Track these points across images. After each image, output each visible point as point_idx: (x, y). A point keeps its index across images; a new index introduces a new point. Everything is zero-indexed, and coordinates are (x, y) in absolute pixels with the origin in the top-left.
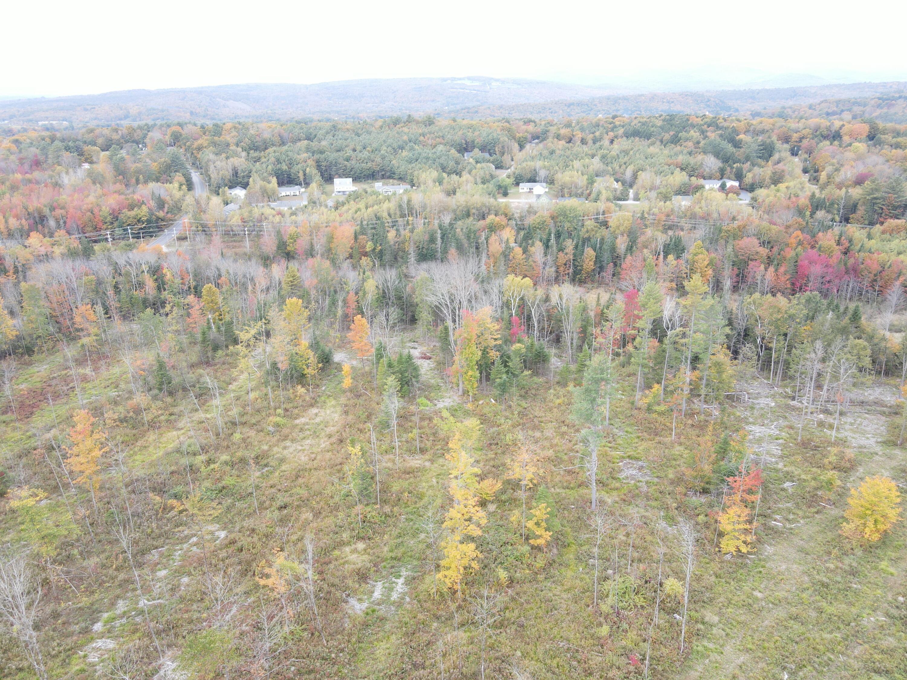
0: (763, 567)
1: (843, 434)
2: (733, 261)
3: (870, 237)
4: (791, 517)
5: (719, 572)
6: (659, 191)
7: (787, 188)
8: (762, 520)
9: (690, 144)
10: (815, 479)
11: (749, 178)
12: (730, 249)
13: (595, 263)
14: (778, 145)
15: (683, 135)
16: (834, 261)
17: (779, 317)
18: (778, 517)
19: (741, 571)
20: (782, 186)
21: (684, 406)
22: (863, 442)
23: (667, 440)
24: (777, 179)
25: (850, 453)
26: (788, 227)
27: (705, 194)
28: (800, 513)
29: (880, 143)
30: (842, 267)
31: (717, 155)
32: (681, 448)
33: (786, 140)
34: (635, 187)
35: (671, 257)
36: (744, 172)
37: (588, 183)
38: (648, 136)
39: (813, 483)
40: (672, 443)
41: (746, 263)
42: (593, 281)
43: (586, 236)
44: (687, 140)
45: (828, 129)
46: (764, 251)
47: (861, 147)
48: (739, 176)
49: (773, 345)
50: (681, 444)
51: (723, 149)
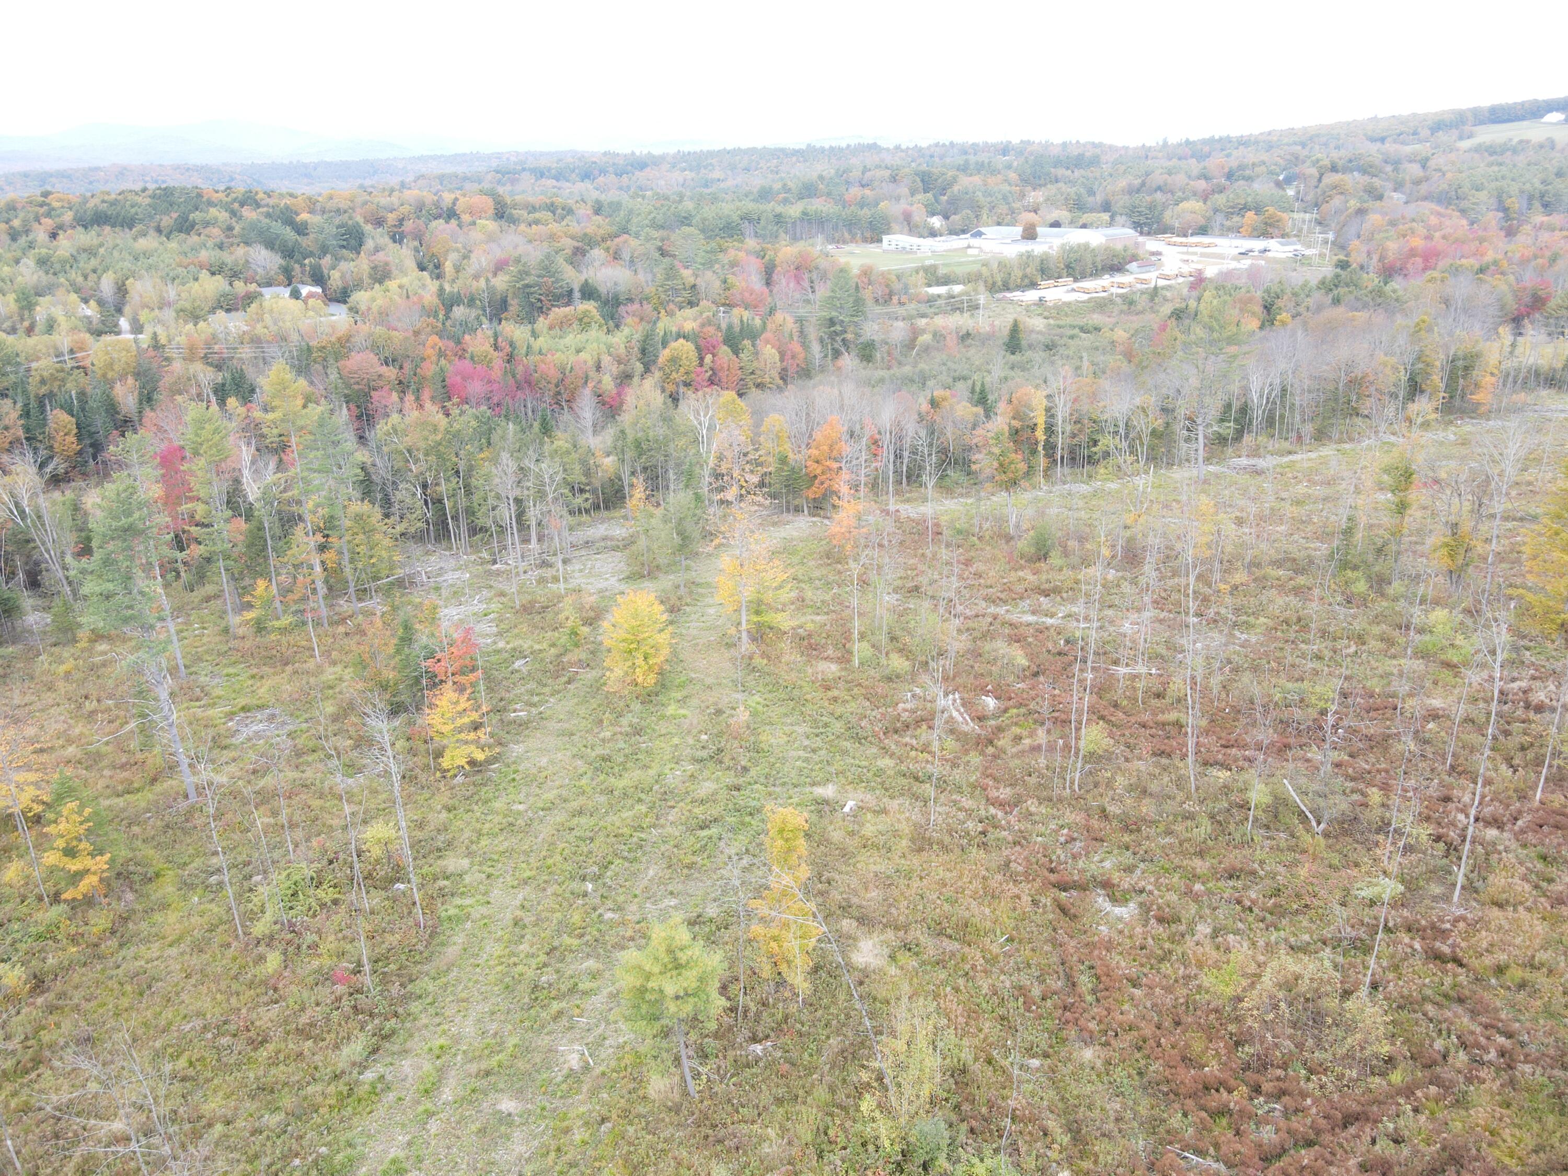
0: (515, 772)
1: (573, 583)
2: (346, 396)
3: (535, 335)
4: (536, 699)
5: (450, 802)
6: (179, 306)
7: (400, 287)
8: (495, 718)
9: (216, 231)
10: (553, 645)
11: (335, 279)
12: (333, 376)
13: (79, 437)
14: (368, 228)
15: (196, 216)
16: (497, 373)
17: (438, 438)
18: (518, 706)
19: (485, 789)
20: (392, 285)
21: (324, 612)
22: (602, 585)
23: (311, 665)
24: (381, 275)
25: (590, 600)
26: (417, 333)
27: (266, 304)
28: (547, 690)
29: (513, 221)
30: (511, 381)
31: (270, 244)
32: (338, 669)
33: (379, 222)
34: (127, 309)
35: (232, 402)
36: (325, 271)
37: (22, 308)
38: (128, 223)
39: (553, 651)
40: (319, 667)
41: (367, 395)
42: (85, 475)
43: (43, 390)
44: (207, 224)
45: (437, 205)
46: (391, 373)
47: (491, 225)
48: (318, 278)
49: (443, 488)
50: (334, 663)
51: (278, 236)
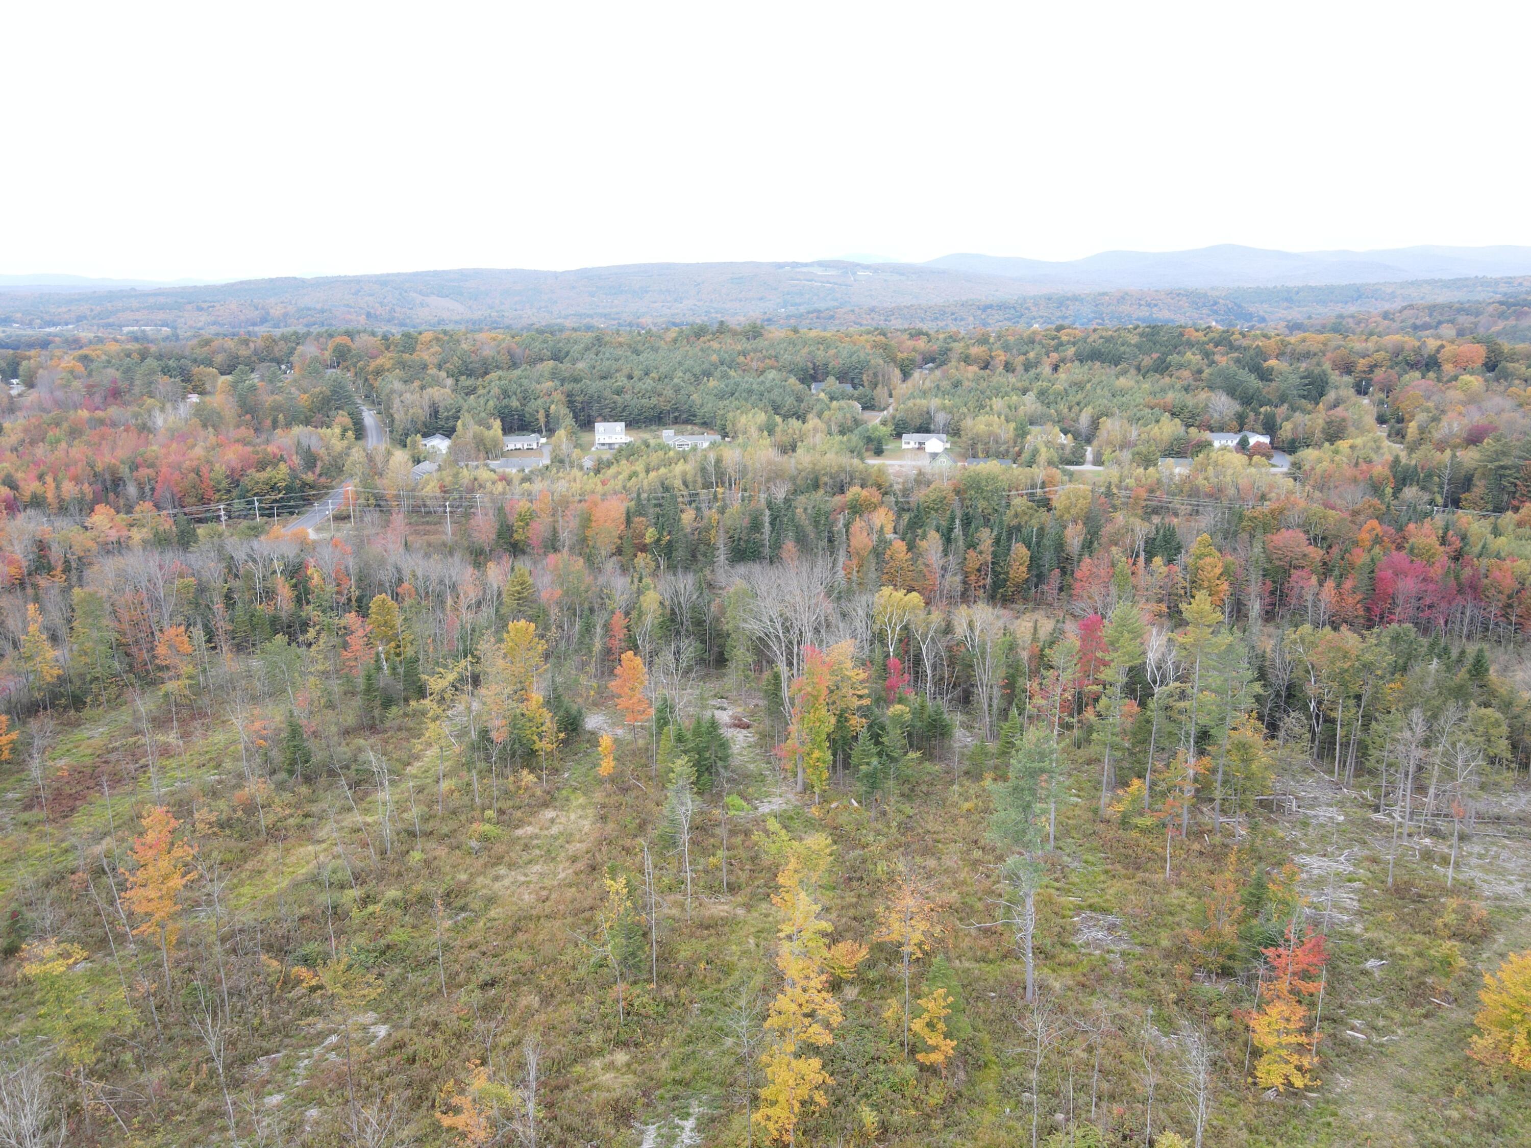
0: (1334, 1114)
1: (1466, 874)
2: (1264, 570)
3: (1496, 532)
4: (1381, 1023)
5: (1255, 1122)
6: (1136, 449)
7: (1352, 447)
8: (1328, 1028)
9: (1186, 373)
10: (1420, 955)
11: (1286, 430)
12: (1257, 549)
13: (1030, 568)
14: (1334, 377)
15: (1173, 358)
16: (1436, 571)
17: (1346, 666)
18: (1357, 1023)
19: (1295, 1122)
20: (1343, 445)
21: (1185, 818)
22: (1502, 888)
23: (1158, 878)
24: (1334, 434)
25: (1480, 909)
26: (1355, 513)
27: (1213, 455)
28: (1397, 1016)
29: (1506, 376)
30: (1452, 582)
31: (1231, 392)
32: (1183, 894)
33: (1348, 369)
34: (1095, 443)
35: (1158, 561)
36: (1279, 421)
37: (1017, 436)
38: (1115, 360)
39: (1418, 963)
40: (1166, 883)
41: (1287, 573)
42: (1026, 599)
43: (1014, 522)
44: (1181, 366)
45: (1417, 351)
46: (1316, 554)
47: (1474, 381)
48: (1270, 428)
49: (1338, 715)
50: (1181, 886)
51: (1241, 382)
